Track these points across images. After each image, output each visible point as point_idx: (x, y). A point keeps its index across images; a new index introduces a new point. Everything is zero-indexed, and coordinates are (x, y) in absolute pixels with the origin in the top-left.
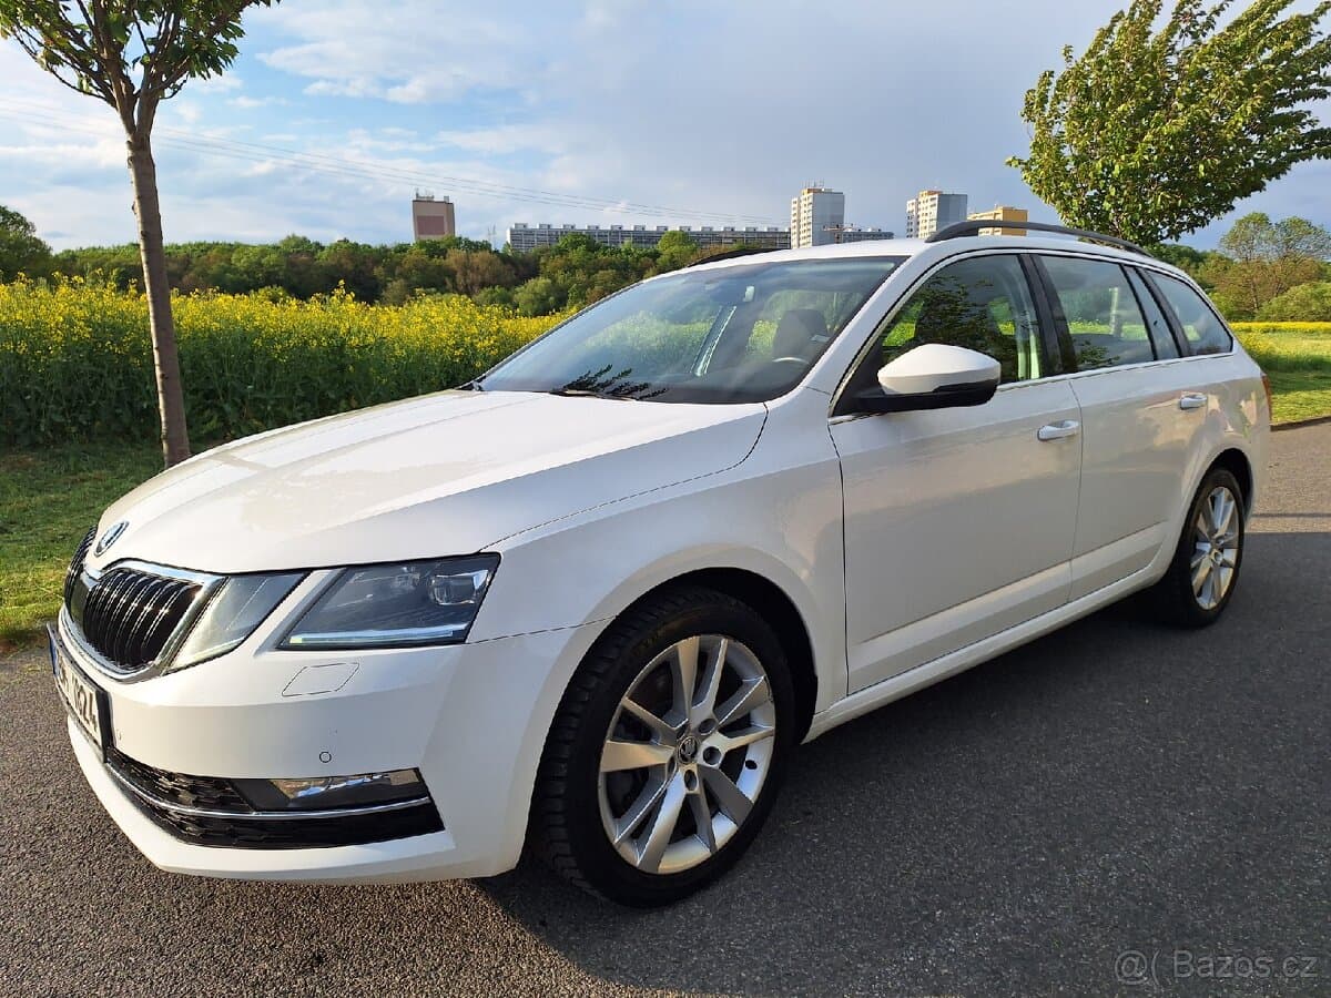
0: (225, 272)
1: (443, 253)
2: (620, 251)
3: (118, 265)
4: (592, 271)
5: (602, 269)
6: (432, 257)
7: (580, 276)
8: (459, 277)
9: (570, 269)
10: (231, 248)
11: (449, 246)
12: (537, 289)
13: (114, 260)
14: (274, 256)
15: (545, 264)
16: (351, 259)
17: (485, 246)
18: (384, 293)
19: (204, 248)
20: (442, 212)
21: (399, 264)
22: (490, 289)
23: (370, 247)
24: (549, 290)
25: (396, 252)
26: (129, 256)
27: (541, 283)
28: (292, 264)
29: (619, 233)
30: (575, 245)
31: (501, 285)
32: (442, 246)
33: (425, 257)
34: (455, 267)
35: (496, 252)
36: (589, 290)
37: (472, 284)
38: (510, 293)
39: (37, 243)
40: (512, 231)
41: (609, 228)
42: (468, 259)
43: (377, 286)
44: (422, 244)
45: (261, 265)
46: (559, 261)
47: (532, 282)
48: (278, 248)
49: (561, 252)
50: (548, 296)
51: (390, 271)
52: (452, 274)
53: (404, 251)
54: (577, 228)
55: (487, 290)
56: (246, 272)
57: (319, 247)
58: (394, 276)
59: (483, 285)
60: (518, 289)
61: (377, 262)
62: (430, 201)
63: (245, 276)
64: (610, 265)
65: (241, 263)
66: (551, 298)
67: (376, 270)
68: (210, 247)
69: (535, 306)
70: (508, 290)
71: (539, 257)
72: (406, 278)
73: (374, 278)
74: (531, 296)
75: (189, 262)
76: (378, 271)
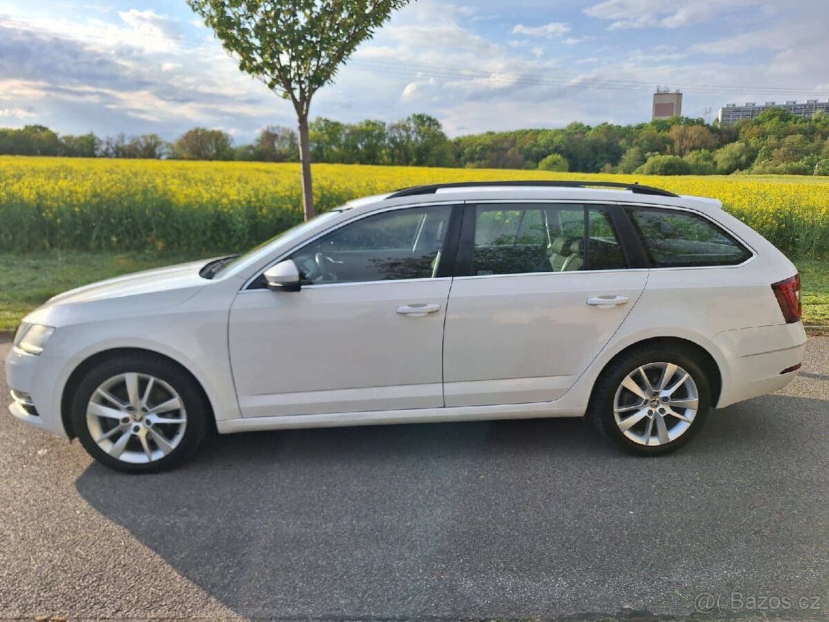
0: (533, 147)
1: (668, 128)
2: (810, 120)
3: (480, 144)
4: (782, 136)
5: (791, 134)
6: (659, 131)
7: (772, 140)
8: (677, 146)
9: (763, 135)
10: (538, 132)
11: (673, 124)
12: (733, 151)
13: (479, 142)
14: (561, 136)
15: (744, 132)
16: (606, 135)
17: (700, 122)
18: (623, 157)
19: (524, 133)
20: (673, 100)
21: (637, 137)
22: (698, 151)
23: (620, 127)
24: (742, 152)
25: (636, 128)
26: (486, 139)
27: (736, 146)
28: (571, 141)
29: (811, 106)
30: (771, 117)
31: (706, 148)
32: (669, 124)
33: (655, 132)
34: (674, 137)
35: (708, 125)
36: (776, 150)
37: (685, 149)
38: (711, 154)
39: (442, 134)
40: (723, 109)
41: (806, 102)
42: (685, 131)
43: (620, 151)
44: (654, 123)
45: (552, 141)
46: (756, 129)
47: (729, 146)
48: (565, 130)
49: (759, 123)
50: (741, 156)
51: (630, 143)
52: (671, 142)
53: (642, 128)
54: (776, 104)
55: (694, 152)
56: (544, 146)
57: (589, 128)
58: (631, 145)
59: (693, 148)
60: (718, 151)
61: (623, 136)
62: (666, 94)
63: (543, 149)
64: (800, 131)
65: (542, 140)
66: (744, 157)
67: (620, 143)
68: (527, 132)
69: (730, 162)
70: (711, 151)
71: (741, 128)
72: (640, 145)
73: (619, 147)
74: (727, 156)
75: (515, 142)
76: (622, 143)
